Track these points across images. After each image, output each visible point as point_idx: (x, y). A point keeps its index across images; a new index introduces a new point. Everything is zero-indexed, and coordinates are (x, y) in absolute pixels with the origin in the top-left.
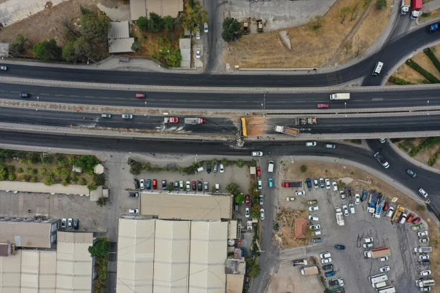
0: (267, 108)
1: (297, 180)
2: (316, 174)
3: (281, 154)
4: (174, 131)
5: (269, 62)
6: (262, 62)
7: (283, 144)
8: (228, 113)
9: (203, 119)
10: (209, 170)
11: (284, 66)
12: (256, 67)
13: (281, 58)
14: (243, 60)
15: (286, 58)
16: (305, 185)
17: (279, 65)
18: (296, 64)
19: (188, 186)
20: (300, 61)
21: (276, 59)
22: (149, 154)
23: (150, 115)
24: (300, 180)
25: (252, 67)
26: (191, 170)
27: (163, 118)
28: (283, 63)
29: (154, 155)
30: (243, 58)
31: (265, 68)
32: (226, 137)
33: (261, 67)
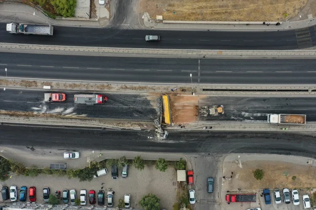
0: (203, 81)
1: (249, 191)
2: (277, 182)
3: (226, 151)
4: (60, 114)
5: (209, 11)
6: (199, 11)
7: (228, 136)
8: (141, 88)
9: (104, 96)
10: (115, 174)
11: (232, 18)
12: (189, 19)
13: (227, 6)
14: (169, 8)
15: (235, 6)
16: (260, 200)
17: (223, 16)
18: (249, 14)
19: (82, 198)
20: (255, 10)
21: (220, 7)
22: (25, 147)
23: (24, 88)
24: (254, 191)
25: (184, 18)
26: (87, 173)
27: (43, 93)
28: (230, 13)
29: (33, 149)
30: (170, 5)
31: (202, 20)
32: (140, 125)
33: (197, 19)
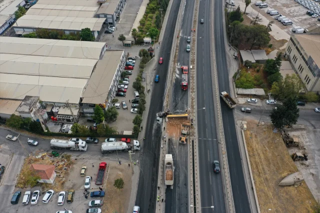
0: (200, 141)
1: (105, 181)
2: (108, 205)
3: (143, 166)
4: (176, 72)
5: (257, 160)
6: (256, 153)
7: (155, 169)
11: (256, 177)
12: (248, 146)
13: (265, 174)
14: (254, 136)
15: (266, 179)
17: (255, 170)
18: (262, 190)
20: (267, 196)
21: (263, 168)
22: (156, 67)
24: (105, 185)
25: (248, 144)
28: (259, 176)
30: (256, 136)
31: (249, 155)
32: (167, 105)
33: (249, 152)
